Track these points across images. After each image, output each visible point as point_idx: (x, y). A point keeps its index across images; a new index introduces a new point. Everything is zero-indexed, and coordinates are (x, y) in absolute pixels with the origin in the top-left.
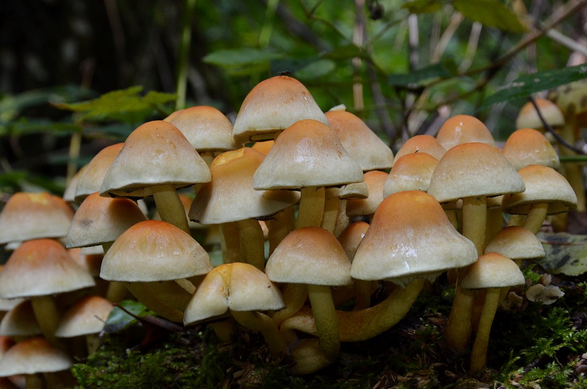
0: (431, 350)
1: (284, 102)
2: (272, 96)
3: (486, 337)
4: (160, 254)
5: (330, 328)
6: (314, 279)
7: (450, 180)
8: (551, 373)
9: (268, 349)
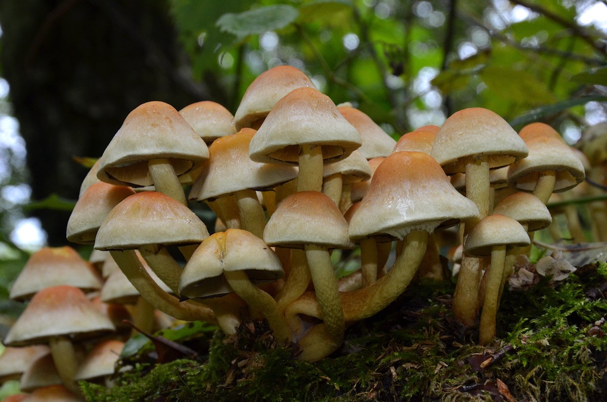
0: (439, 324)
1: (284, 85)
2: (272, 80)
3: (493, 304)
4: (153, 218)
5: (331, 297)
6: (310, 236)
7: (449, 141)
8: (559, 329)
9: (273, 337)
